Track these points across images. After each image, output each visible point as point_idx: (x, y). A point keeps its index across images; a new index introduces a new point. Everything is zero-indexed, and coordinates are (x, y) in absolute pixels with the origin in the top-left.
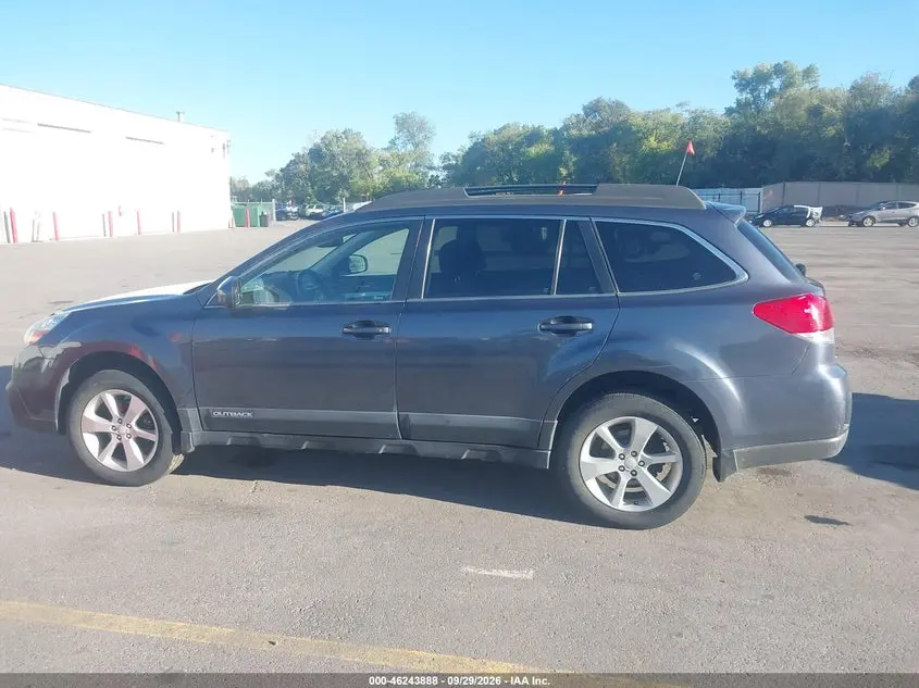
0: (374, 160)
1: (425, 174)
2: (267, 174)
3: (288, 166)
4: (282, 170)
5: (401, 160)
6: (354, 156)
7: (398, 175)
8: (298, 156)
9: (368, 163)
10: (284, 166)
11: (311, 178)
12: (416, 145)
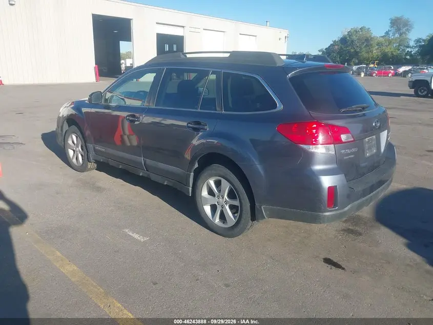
0: (374, 43)
1: (404, 50)
2: (319, 51)
3: (329, 47)
4: (326, 49)
5: (390, 42)
6: (363, 41)
7: (386, 51)
8: (335, 42)
9: (371, 45)
10: (327, 47)
11: (340, 53)
12: (401, 35)
